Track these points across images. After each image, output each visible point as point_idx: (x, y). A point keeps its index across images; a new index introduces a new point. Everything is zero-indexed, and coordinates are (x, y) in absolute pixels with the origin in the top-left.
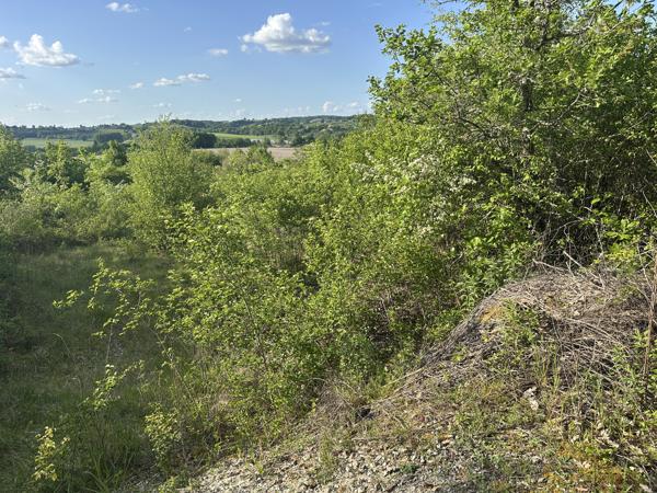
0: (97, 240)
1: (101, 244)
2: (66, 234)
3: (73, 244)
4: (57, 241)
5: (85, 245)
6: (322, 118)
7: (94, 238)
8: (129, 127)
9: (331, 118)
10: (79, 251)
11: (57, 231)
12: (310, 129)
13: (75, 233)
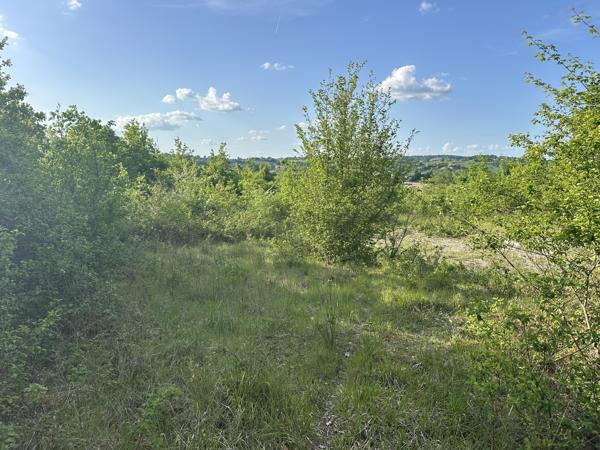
1: (250, 240)
2: (213, 228)
5: (232, 242)
6: (443, 157)
7: (242, 235)
11: (205, 224)
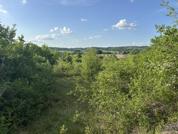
0: (73, 76)
1: (74, 77)
2: (66, 74)
3: (68, 76)
4: (64, 75)
5: (70, 77)
6: (132, 47)
7: (72, 75)
8: (82, 49)
9: (135, 47)
10: (69, 78)
11: (65, 73)
12: (128, 50)
13: (68, 74)
